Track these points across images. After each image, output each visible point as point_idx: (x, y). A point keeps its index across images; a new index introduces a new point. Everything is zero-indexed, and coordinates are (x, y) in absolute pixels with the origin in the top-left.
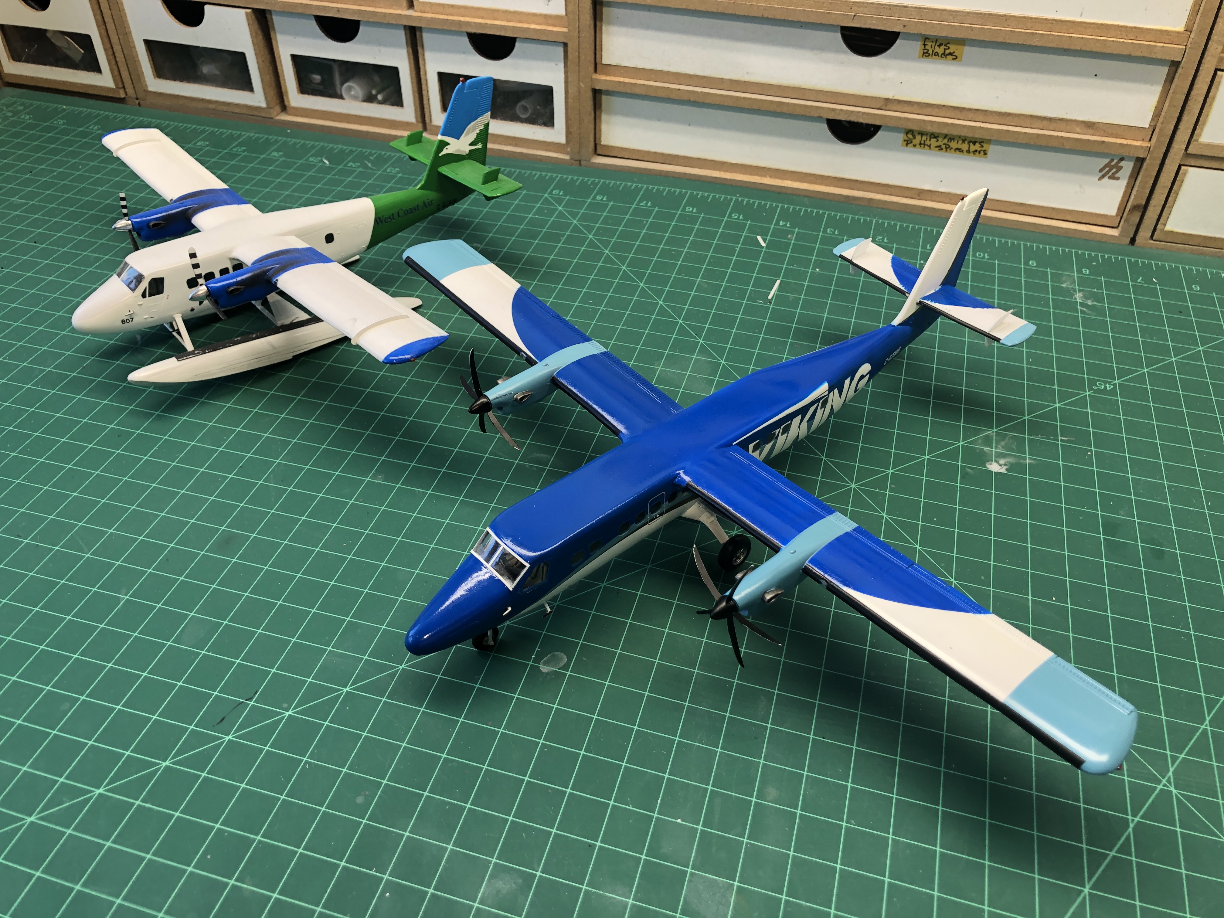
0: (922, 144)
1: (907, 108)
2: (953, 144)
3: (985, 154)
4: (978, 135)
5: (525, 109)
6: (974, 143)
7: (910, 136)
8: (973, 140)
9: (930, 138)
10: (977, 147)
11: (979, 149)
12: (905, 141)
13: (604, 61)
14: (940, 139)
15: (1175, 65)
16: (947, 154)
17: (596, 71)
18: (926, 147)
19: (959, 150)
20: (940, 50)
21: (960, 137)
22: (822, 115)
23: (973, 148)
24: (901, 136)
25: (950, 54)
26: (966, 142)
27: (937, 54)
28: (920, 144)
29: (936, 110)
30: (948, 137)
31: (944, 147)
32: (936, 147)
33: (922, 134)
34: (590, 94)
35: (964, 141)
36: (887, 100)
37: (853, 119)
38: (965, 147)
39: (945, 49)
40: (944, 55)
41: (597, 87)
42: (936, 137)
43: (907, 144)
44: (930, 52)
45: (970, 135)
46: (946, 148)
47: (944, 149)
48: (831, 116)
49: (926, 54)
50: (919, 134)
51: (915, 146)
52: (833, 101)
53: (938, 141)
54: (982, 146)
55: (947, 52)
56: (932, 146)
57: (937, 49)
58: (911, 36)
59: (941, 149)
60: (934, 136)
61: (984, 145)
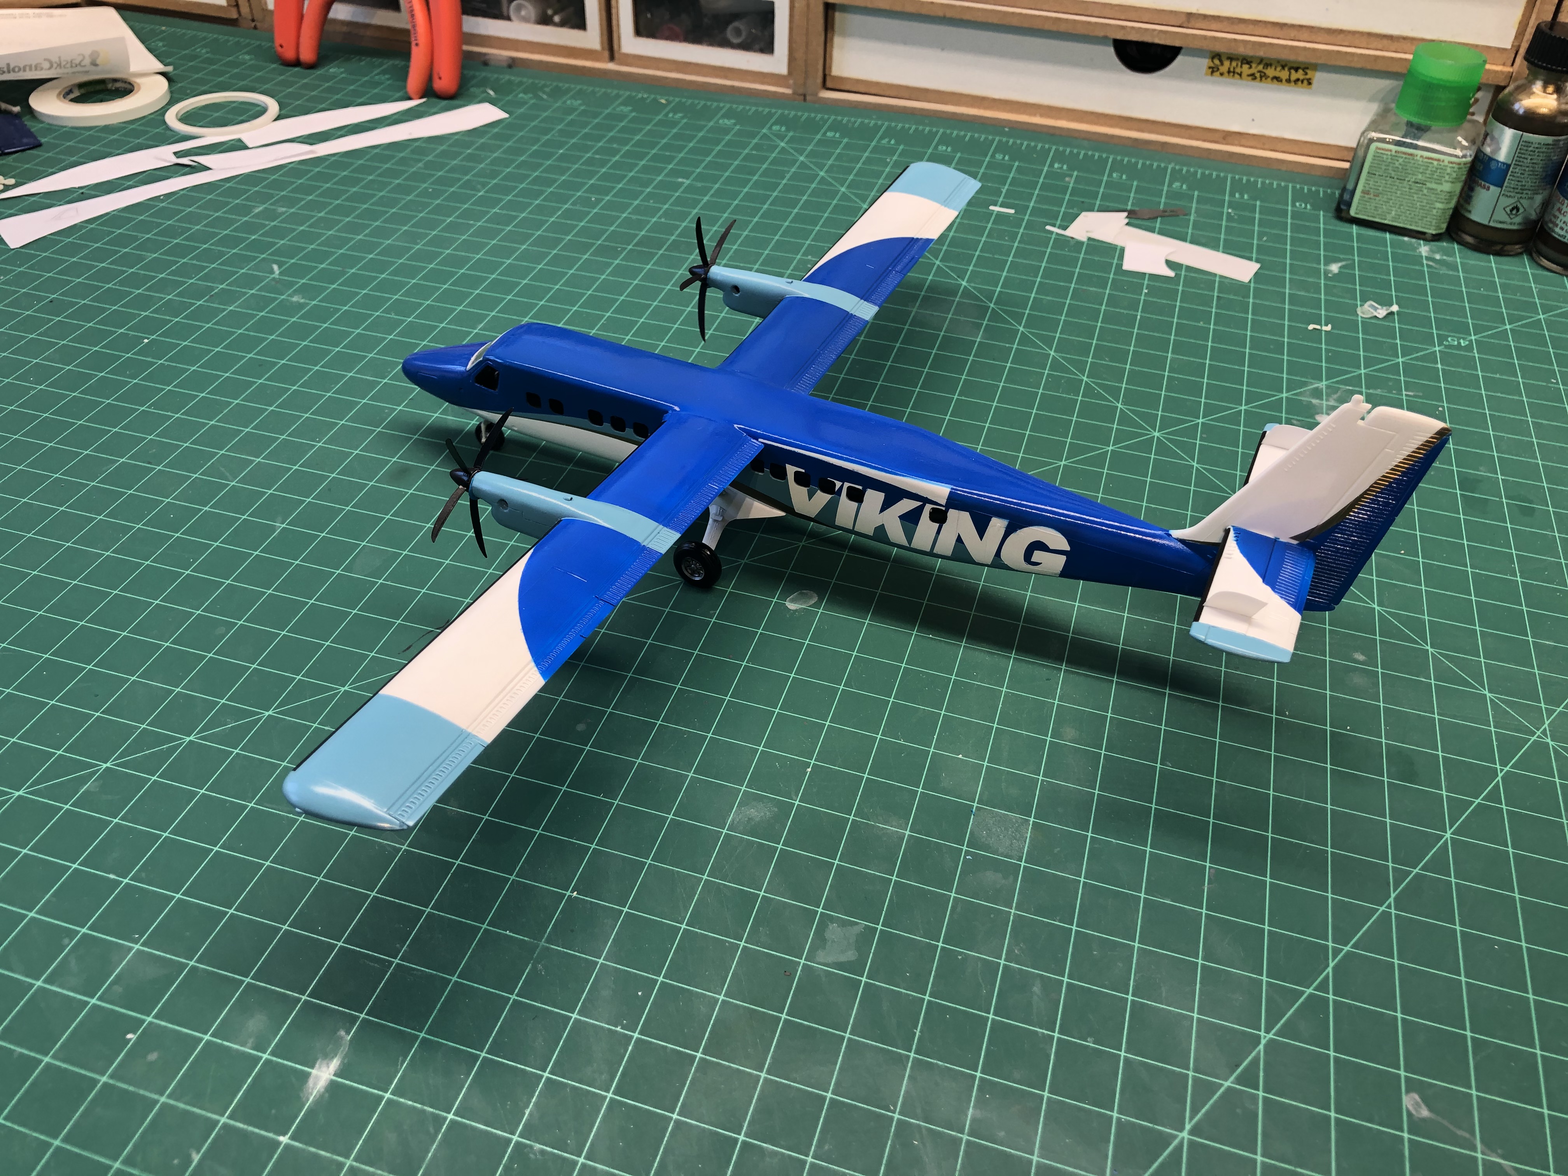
0: (1232, 72)
1: (1214, 26)
2: (1270, 72)
3: (1310, 83)
4: (1302, 58)
5: (738, 32)
6: (1297, 69)
7: (1217, 62)
8: (1296, 66)
9: (1242, 64)
10: (1300, 75)
11: (1302, 78)
12: (1210, 68)
14: (1254, 65)
16: (1262, 85)
18: (1236, 75)
19: (1276, 79)
21: (1278, 62)
22: (1109, 35)
23: (1294, 76)
24: (1205, 62)
26: (1286, 69)
28: (1229, 72)
29: (1251, 27)
30: (1264, 62)
31: (1258, 75)
32: (1248, 75)
33: (1231, 59)
34: (820, 9)
35: (1283, 67)
36: (1190, 15)
37: (1147, 39)
38: (1284, 75)
41: (831, 1)
42: (1249, 63)
43: (1212, 72)
45: (1292, 57)
46: (1261, 77)
47: (1259, 78)
48: (1120, 36)
50: (1228, 58)
51: (1222, 74)
52: (1123, 17)
53: (1251, 67)
54: (1306, 74)
56: (1244, 75)
59: (1255, 78)
60: (1247, 61)
61: (1308, 71)
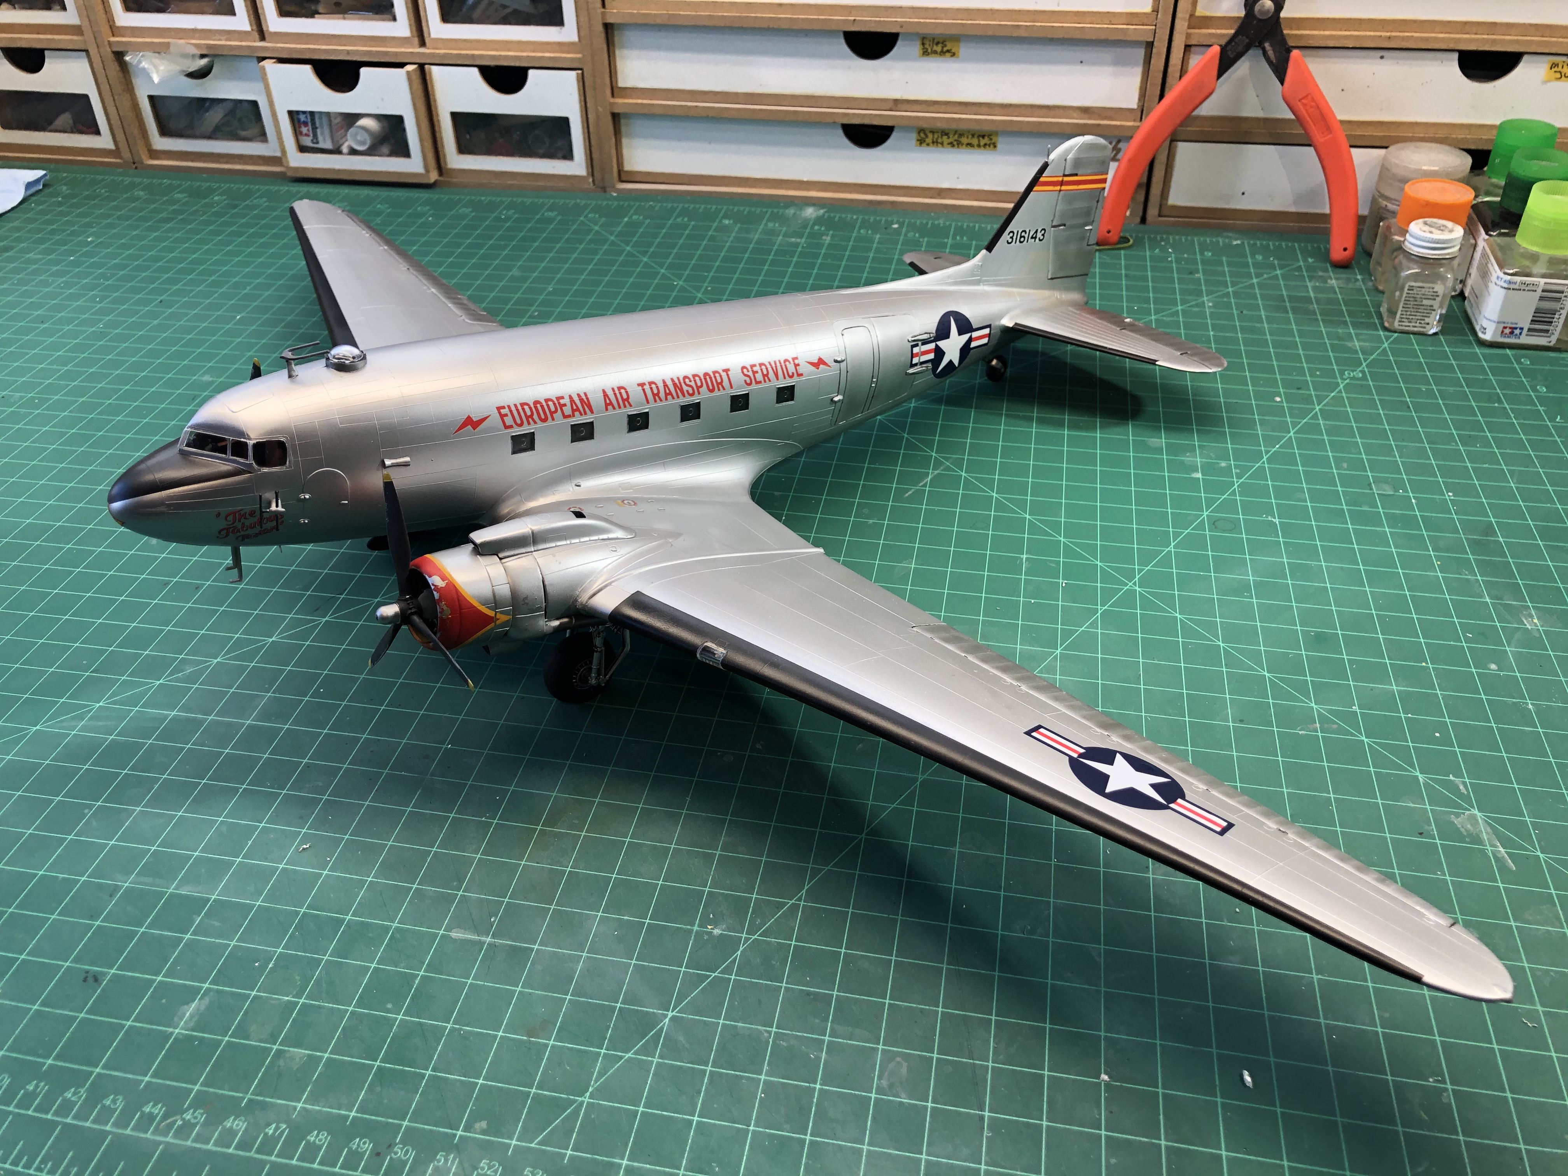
0: (935, 143)
1: (916, 107)
2: (964, 140)
3: (995, 147)
4: (986, 128)
5: (543, 142)
6: (983, 137)
7: (922, 135)
8: (982, 134)
9: (942, 135)
10: (986, 140)
11: (988, 143)
12: (918, 140)
13: (621, 84)
14: (951, 136)
15: (1150, 45)
16: (958, 150)
17: (613, 95)
18: (939, 145)
19: (970, 145)
20: (938, 48)
21: (969, 132)
22: (837, 121)
23: (982, 142)
24: (914, 136)
25: (948, 51)
26: (976, 136)
27: (935, 52)
28: (933, 142)
29: (943, 107)
30: (958, 133)
31: (955, 143)
32: (949, 144)
33: (933, 132)
34: (609, 118)
35: (973, 136)
36: (896, 101)
37: (866, 121)
38: (975, 141)
39: (943, 47)
40: (943, 53)
41: (616, 111)
42: (947, 134)
43: (921, 144)
44: (929, 51)
45: (977, 127)
46: (958, 144)
47: (956, 146)
48: (845, 122)
49: (925, 53)
50: (931, 132)
51: (928, 145)
52: (846, 107)
53: (949, 138)
54: (991, 139)
55: (945, 49)
56: (945, 144)
57: (935, 48)
58: (911, 36)
59: (953, 146)
60: (945, 133)
61: (992, 137)
